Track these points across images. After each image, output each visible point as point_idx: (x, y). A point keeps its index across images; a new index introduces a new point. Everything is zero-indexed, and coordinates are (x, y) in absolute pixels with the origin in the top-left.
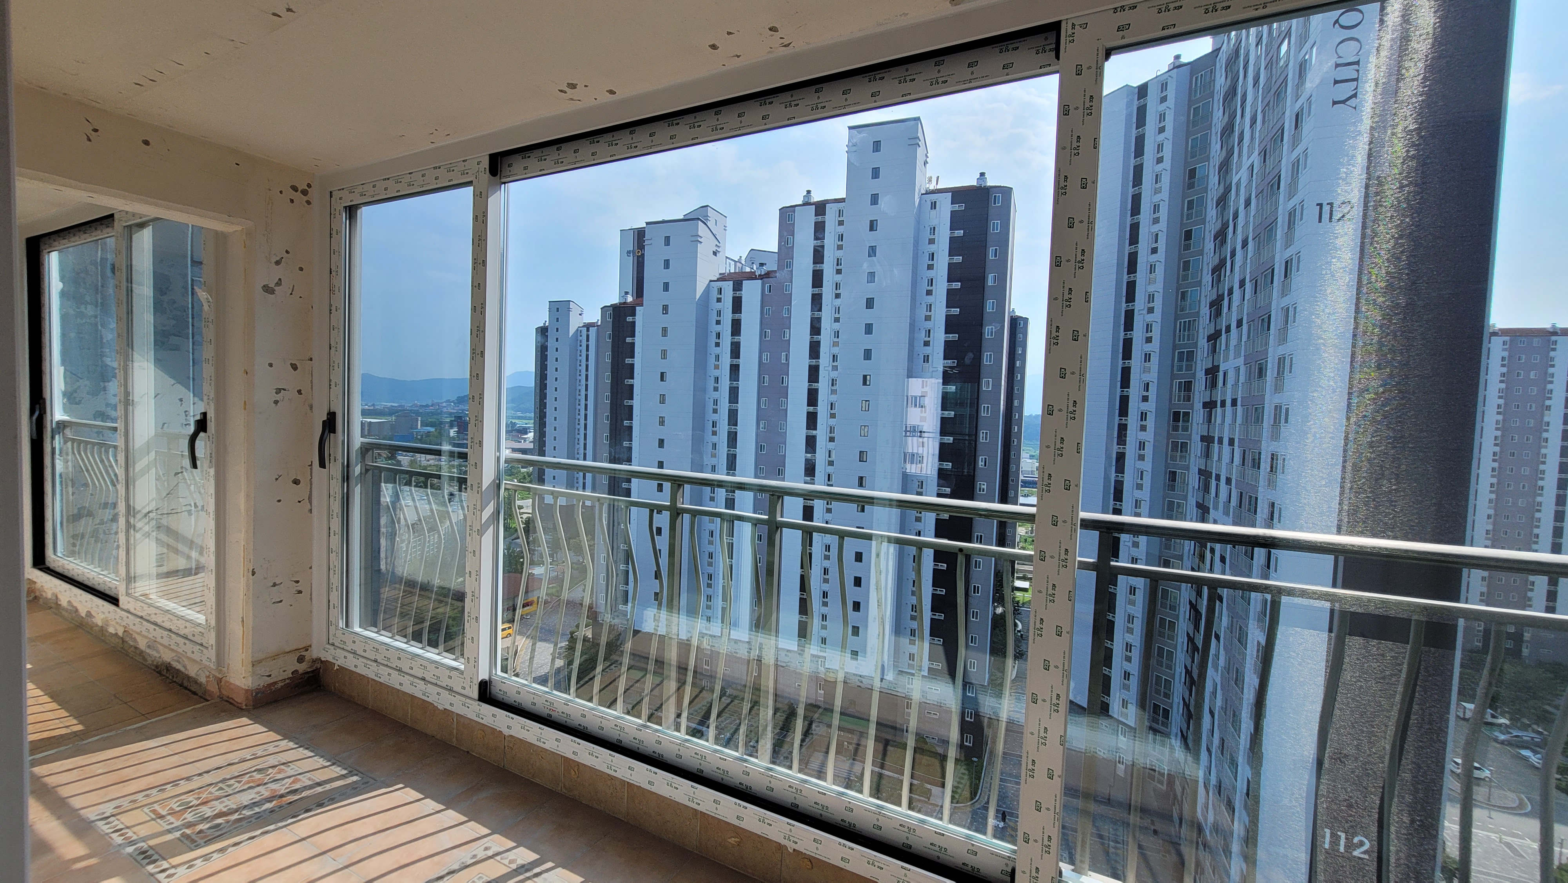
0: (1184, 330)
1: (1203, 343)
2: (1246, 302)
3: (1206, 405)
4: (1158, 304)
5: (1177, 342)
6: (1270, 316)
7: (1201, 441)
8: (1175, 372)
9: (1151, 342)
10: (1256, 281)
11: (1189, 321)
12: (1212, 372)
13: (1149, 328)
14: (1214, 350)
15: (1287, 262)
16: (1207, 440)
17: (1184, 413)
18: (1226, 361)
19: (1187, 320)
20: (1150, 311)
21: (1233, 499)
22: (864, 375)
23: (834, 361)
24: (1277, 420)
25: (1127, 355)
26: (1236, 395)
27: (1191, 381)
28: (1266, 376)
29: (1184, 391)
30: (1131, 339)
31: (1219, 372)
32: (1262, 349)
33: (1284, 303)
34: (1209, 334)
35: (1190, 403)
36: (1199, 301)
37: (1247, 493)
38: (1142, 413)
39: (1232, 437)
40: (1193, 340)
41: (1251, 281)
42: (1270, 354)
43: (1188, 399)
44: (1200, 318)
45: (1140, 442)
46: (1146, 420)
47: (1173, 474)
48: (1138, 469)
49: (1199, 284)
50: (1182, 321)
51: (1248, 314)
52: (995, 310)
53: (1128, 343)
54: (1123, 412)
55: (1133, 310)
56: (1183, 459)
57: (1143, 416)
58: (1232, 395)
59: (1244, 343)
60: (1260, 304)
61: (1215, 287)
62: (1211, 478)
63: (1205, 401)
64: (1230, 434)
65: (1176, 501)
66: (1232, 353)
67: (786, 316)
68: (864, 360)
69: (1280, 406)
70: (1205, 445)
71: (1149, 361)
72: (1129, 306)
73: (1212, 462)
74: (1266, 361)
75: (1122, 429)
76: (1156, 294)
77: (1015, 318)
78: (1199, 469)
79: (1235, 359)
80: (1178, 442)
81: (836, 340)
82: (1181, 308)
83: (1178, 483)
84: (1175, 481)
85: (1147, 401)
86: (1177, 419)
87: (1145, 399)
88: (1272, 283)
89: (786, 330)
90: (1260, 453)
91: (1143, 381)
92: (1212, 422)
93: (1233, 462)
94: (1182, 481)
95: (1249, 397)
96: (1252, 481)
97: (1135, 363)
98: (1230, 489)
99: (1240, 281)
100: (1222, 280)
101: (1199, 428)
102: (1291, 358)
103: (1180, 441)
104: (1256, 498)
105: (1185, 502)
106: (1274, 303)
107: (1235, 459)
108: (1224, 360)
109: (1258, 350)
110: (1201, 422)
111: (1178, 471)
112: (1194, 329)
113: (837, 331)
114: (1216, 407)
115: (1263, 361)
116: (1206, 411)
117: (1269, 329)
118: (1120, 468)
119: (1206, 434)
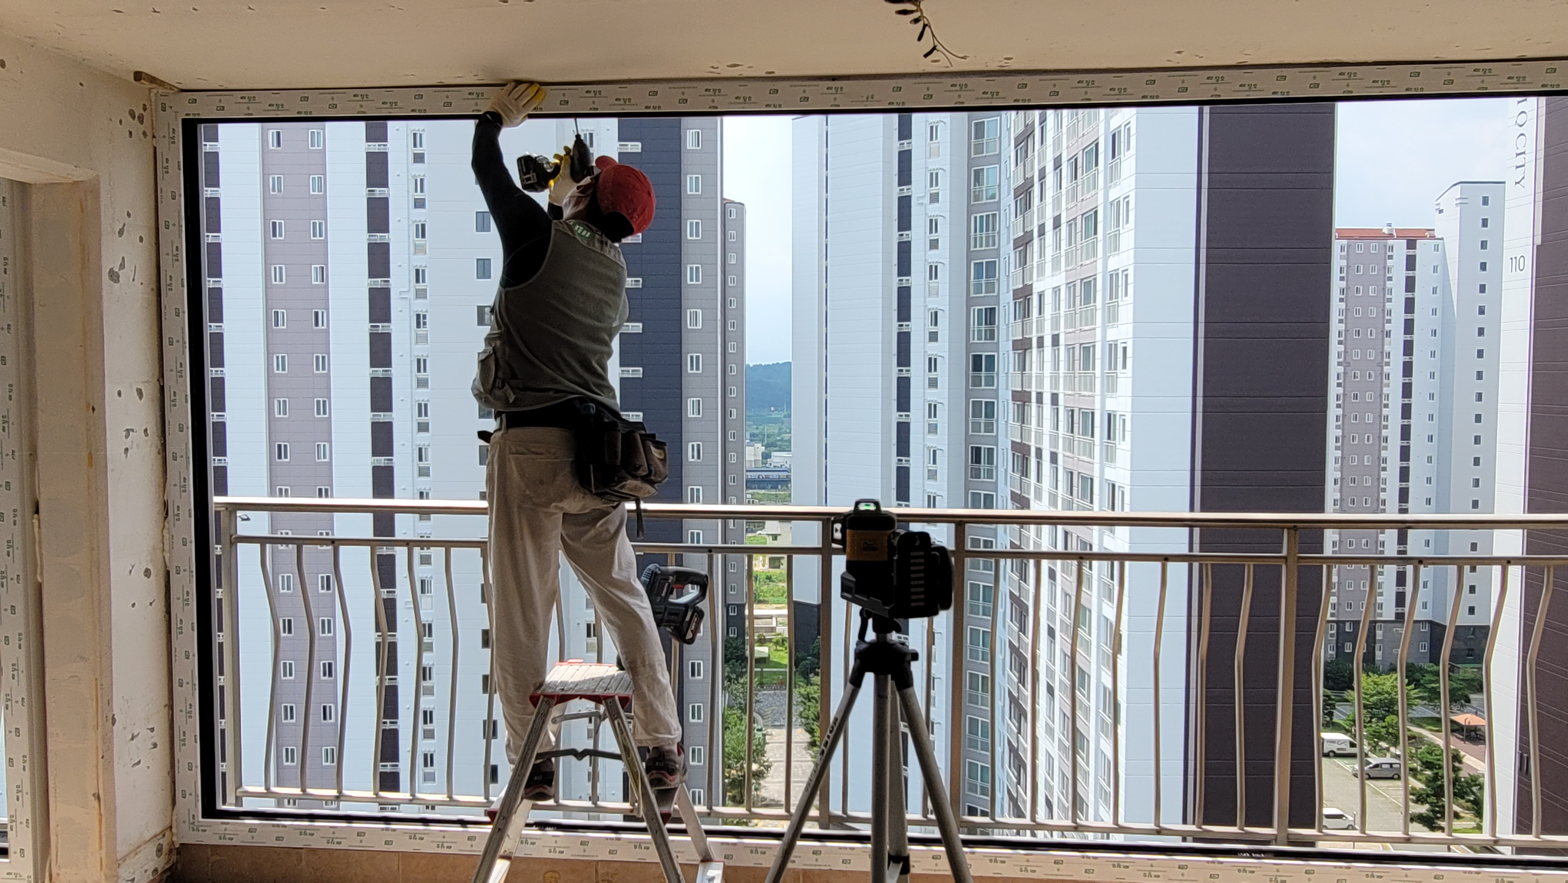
0: (981, 231)
1: (1007, 251)
2: (1064, 191)
3: (1017, 345)
4: (944, 188)
5: (972, 249)
6: (1096, 212)
7: (1013, 400)
8: (972, 295)
9: (936, 247)
10: (1076, 160)
11: (988, 216)
12: (1023, 295)
13: (933, 225)
14: (1023, 261)
15: (1114, 136)
16: (1021, 398)
17: (986, 356)
18: (1041, 278)
19: (984, 214)
20: (934, 198)
21: (1060, 484)
22: (479, 307)
23: (417, 281)
24: (1112, 365)
25: (904, 268)
26: (1056, 330)
27: (994, 309)
28: (1095, 301)
29: (986, 324)
30: (909, 243)
31: (1031, 294)
32: (1088, 262)
33: (1113, 194)
34: (1016, 237)
35: (995, 341)
36: (999, 185)
37: (1079, 473)
38: (930, 359)
39: (1055, 391)
40: (994, 245)
41: (1069, 160)
42: (1100, 269)
43: (991, 335)
44: (1002, 212)
45: (930, 405)
46: (935, 370)
47: (977, 451)
48: (929, 448)
49: (997, 159)
50: (978, 215)
51: (1067, 210)
52: (700, 193)
53: (904, 250)
54: (904, 358)
55: (910, 197)
56: (989, 428)
57: (932, 364)
58: (1052, 329)
59: (1063, 253)
60: (1083, 195)
61: (1021, 165)
62: (1029, 454)
63: (1015, 338)
64: (1051, 388)
65: (983, 492)
66: (1048, 267)
67: (316, 193)
68: (478, 278)
69: (1116, 345)
70: (1018, 405)
71: (936, 277)
72: (903, 190)
73: (1030, 431)
74: (1095, 279)
75: (904, 385)
76: (940, 173)
77: (725, 203)
78: (1013, 442)
79: (1053, 275)
80: (981, 402)
81: (420, 241)
82: (975, 196)
83: (984, 465)
84: (980, 463)
85: (936, 340)
86: (977, 366)
87: (933, 337)
88: (1097, 165)
89: (317, 221)
90: (1093, 413)
91: (929, 309)
92: (1027, 371)
93: (1057, 429)
94: (990, 461)
95: (1074, 332)
96: (1084, 455)
97: (917, 280)
98: (1057, 468)
99: (1055, 160)
100: (1029, 156)
101: (1010, 379)
102: (1127, 275)
103: (984, 400)
104: (1092, 480)
105: (994, 494)
106: (1101, 194)
107: (1061, 424)
108: (1038, 276)
109: (1084, 263)
110: (1011, 370)
111: (983, 446)
112: (994, 229)
113: (420, 224)
114: (1031, 348)
115: (1091, 279)
116: (1019, 354)
117: (1096, 233)
118: (903, 447)
119: (1020, 389)
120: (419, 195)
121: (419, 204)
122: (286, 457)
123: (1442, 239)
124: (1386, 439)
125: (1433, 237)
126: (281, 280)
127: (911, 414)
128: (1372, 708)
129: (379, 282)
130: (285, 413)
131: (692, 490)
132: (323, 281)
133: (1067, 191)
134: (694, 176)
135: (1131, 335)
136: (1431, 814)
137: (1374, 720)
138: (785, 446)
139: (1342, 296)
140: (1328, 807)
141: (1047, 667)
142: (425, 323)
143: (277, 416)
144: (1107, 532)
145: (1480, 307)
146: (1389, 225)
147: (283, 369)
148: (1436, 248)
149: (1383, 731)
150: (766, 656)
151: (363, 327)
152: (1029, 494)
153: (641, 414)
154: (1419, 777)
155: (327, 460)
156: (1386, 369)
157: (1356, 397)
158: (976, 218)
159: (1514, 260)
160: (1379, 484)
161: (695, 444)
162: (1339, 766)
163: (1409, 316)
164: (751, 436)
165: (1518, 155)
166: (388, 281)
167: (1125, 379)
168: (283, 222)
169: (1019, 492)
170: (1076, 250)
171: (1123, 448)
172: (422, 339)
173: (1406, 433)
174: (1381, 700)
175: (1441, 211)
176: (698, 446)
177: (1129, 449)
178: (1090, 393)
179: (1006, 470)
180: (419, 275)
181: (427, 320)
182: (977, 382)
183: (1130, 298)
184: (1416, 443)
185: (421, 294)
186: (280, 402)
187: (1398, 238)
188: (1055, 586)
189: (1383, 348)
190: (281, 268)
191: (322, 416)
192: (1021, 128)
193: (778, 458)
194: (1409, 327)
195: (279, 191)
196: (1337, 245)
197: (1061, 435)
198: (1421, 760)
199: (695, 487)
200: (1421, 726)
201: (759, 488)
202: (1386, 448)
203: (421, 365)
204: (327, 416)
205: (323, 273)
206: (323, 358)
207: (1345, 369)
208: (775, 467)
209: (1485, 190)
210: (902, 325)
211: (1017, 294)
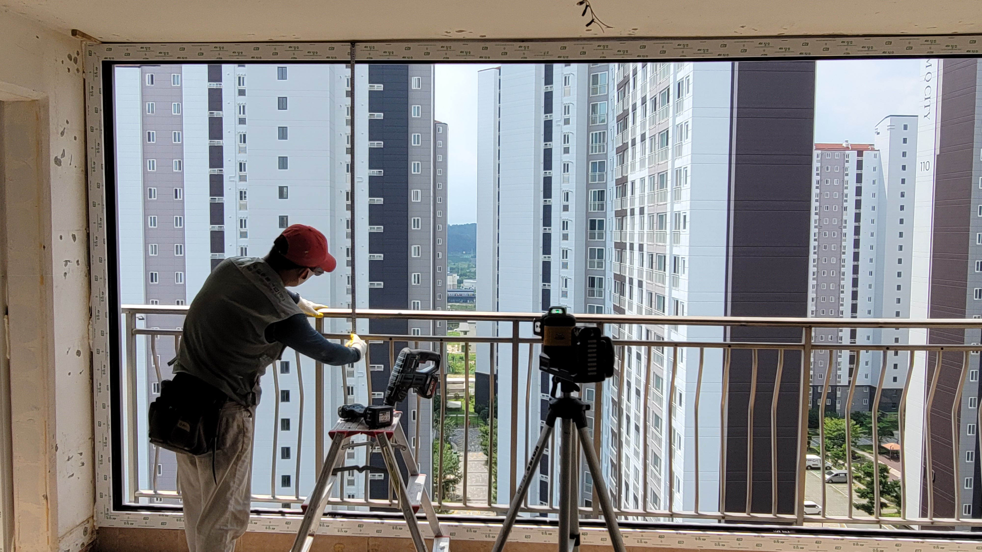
0: (596, 142)
1: (612, 155)
2: (647, 118)
3: (618, 214)
4: (573, 115)
5: (590, 154)
6: (668, 132)
7: (615, 248)
8: (590, 182)
9: (568, 152)
10: (655, 99)
11: (600, 133)
12: (622, 183)
13: (566, 139)
14: (622, 161)
15: (679, 84)
16: (620, 247)
17: (599, 221)
18: (633, 172)
19: (598, 132)
20: (567, 122)
21: (644, 300)
22: (280, 187)
23: (241, 170)
24: (677, 226)
25: (548, 165)
26: (642, 204)
27: (604, 191)
28: (666, 187)
29: (598, 200)
30: (551, 149)
31: (627, 182)
32: (663, 162)
33: (679, 121)
34: (618, 146)
35: (604, 211)
36: (607, 114)
37: (656, 293)
38: (564, 222)
39: (641, 243)
40: (604, 151)
41: (651, 99)
42: (670, 167)
43: (602, 207)
44: (609, 130)
45: (563, 251)
46: (567, 229)
47: (592, 280)
48: (562, 277)
49: (606, 98)
50: (594, 133)
51: (650, 130)
52: (420, 117)
53: (548, 154)
54: (547, 221)
55: (551, 121)
56: (600, 265)
57: (565, 225)
58: (640, 204)
59: (647, 156)
60: (659, 121)
61: (621, 102)
62: (625, 282)
63: (616, 209)
64: (639, 241)
65: (596, 305)
66: (638, 165)
67: (176, 114)
68: (279, 169)
69: (679, 214)
70: (618, 251)
71: (568, 171)
72: (547, 116)
73: (625, 267)
74: (667, 173)
75: (547, 238)
76: (571, 106)
77: (436, 123)
78: (615, 274)
79: (640, 170)
80: (595, 249)
81: (242, 145)
82: (592, 121)
83: (596, 288)
84: (594, 287)
85: (568, 210)
86: (593, 227)
87: (566, 208)
88: (668, 102)
89: (177, 132)
90: (665, 257)
91: (563, 191)
92: (624, 230)
93: (643, 266)
94: (601, 286)
95: (653, 206)
96: (659, 282)
97: (556, 172)
98: (642, 290)
99: (642, 98)
100: (626, 96)
101: (613, 235)
102: (686, 171)
103: (597, 248)
104: (664, 298)
105: (603, 306)
106: (671, 120)
107: (645, 263)
108: (631, 171)
109: (660, 163)
110: (614, 229)
111: (596, 277)
112: (604, 141)
113: (242, 134)
114: (626, 215)
115: (664, 173)
116: (619, 219)
117: (667, 144)
118: (546, 277)
119: (619, 241)
120: (242, 116)
121: (242, 121)
122: (156, 281)
123: (879, 150)
124: (844, 274)
125: (873, 150)
126: (153, 169)
127: (551, 256)
128: (834, 439)
129: (216, 171)
130: (156, 253)
131: (414, 303)
132: (180, 170)
133: (650, 118)
134: (417, 106)
135: (689, 208)
136: (870, 504)
137: (835, 447)
138: (472, 276)
139: (818, 185)
140: (807, 500)
141: (635, 414)
142: (245, 197)
143: (151, 255)
144: (673, 330)
145: (902, 193)
146: (847, 141)
147: (155, 225)
148: (875, 156)
149: (841, 453)
150: (460, 407)
151: (206, 199)
152: (625, 306)
153: (382, 255)
154: (862, 481)
155: (182, 283)
156: (844, 231)
157: (825, 247)
158: (592, 134)
159: (923, 164)
160: (839, 302)
161: (416, 274)
162: (813, 475)
163: (858, 198)
164: (450, 269)
165: (926, 99)
166: (222, 170)
167: (685, 235)
168: (155, 132)
169: (618, 305)
170: (655, 155)
171: (684, 278)
172: (243, 207)
173: (856, 269)
174: (839, 434)
175: (878, 133)
176: (418, 275)
177: (687, 279)
178: (663, 244)
179: (610, 292)
180: (242, 167)
181: (247, 195)
182: (592, 236)
183: (689, 185)
184: (862, 276)
185: (243, 179)
186: (152, 246)
187: (852, 149)
188: (641, 363)
189: (842, 218)
190: (153, 161)
191: (179, 255)
192: (621, 79)
193: (467, 283)
194: (858, 204)
195: (153, 112)
196: (815, 153)
197: (645, 270)
198: (864, 471)
199: (416, 301)
200: (864, 451)
201: (456, 302)
202: (843, 279)
203: (243, 223)
204: (182, 255)
205: (180, 165)
206: (180, 218)
207: (819, 230)
208: (465, 289)
209: (906, 121)
210: (546, 201)
211: (618, 182)
